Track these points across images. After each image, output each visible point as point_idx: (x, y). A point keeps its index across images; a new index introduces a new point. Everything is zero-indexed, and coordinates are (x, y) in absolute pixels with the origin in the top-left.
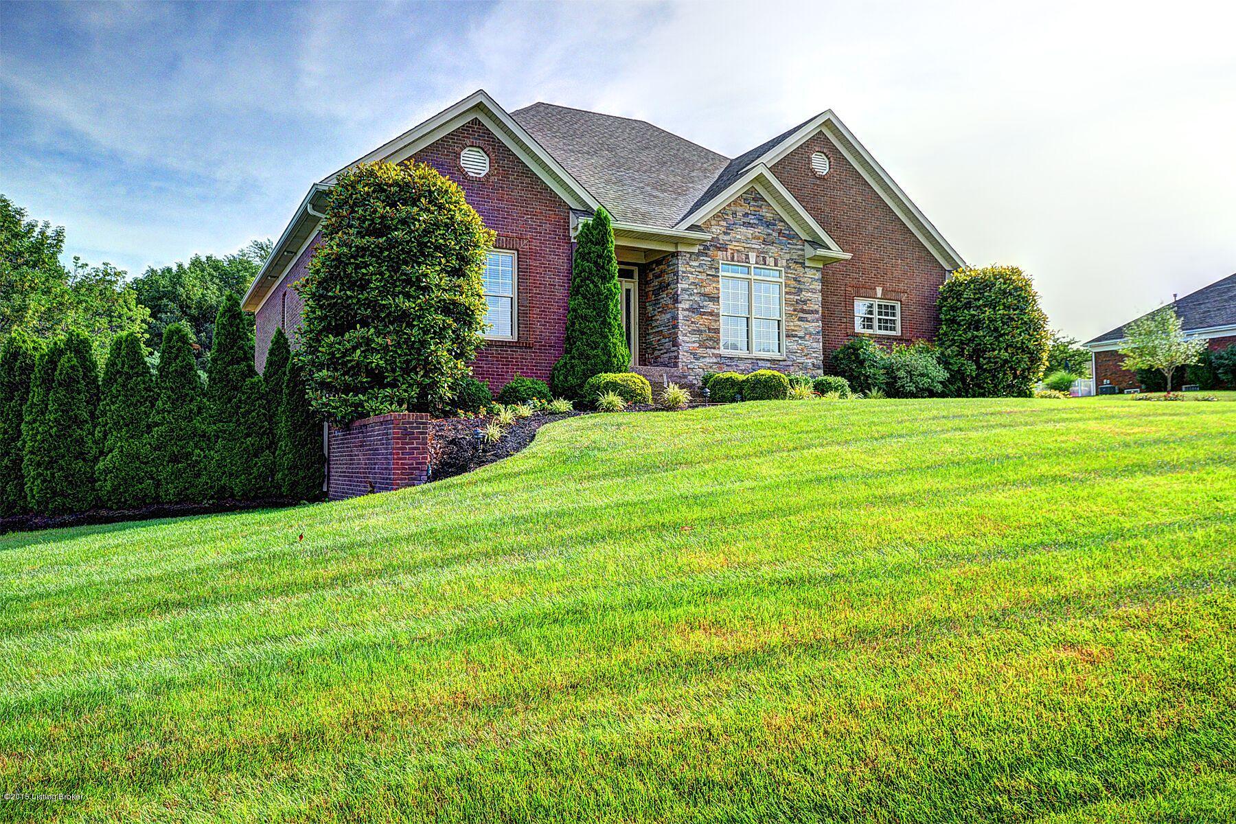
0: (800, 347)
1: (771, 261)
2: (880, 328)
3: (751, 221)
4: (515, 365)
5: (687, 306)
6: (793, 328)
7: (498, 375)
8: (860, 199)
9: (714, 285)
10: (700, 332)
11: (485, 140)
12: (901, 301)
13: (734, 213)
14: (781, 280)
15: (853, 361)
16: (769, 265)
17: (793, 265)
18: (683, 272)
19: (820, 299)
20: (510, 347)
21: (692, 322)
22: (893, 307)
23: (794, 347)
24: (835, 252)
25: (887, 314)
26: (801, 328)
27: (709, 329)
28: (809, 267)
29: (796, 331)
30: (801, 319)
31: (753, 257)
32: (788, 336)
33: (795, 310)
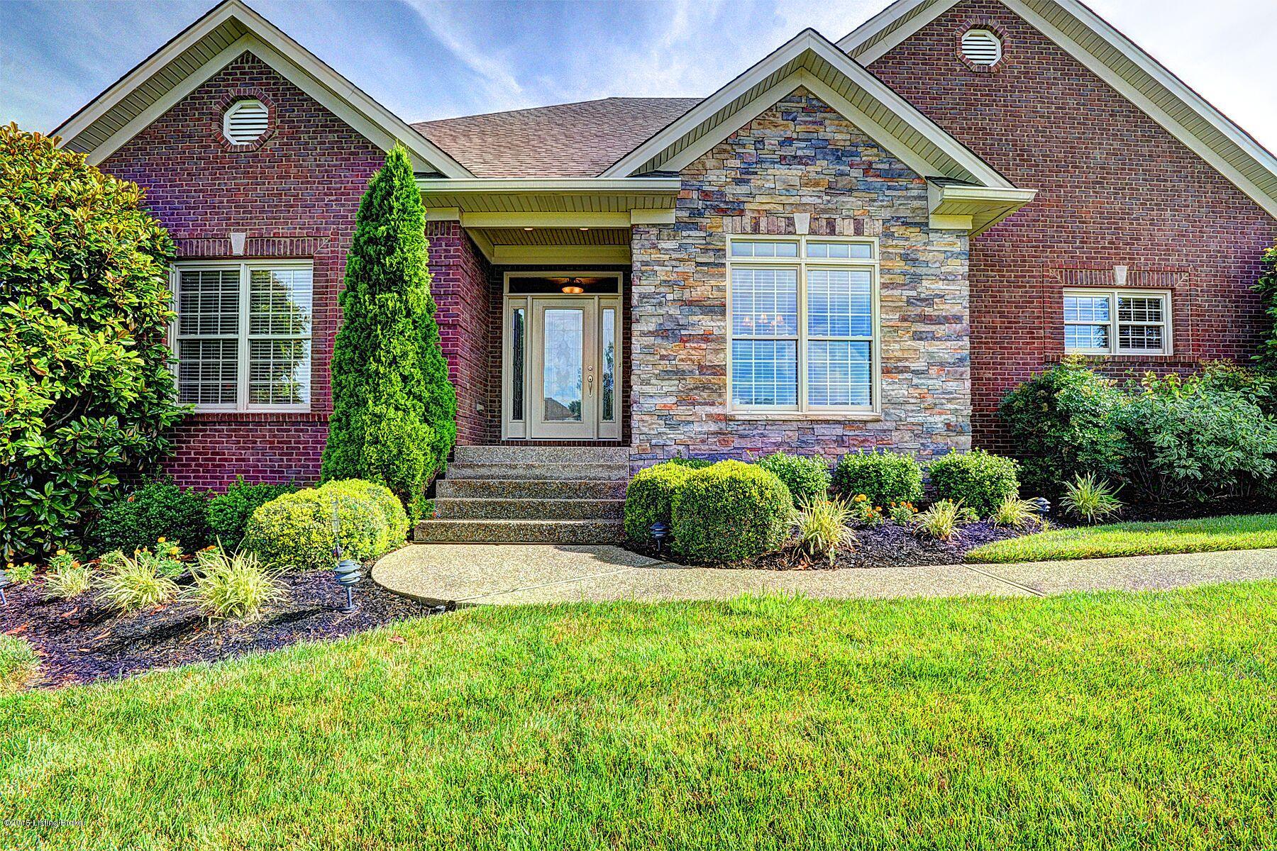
0: (915, 393)
1: (847, 227)
2: (1124, 343)
3: (800, 153)
4: (303, 454)
5: (652, 327)
6: (899, 354)
7: (272, 472)
8: (1072, 102)
9: (713, 283)
10: (679, 374)
11: (261, 84)
12: (1173, 290)
13: (760, 142)
14: (871, 261)
15: (1047, 415)
16: (841, 234)
17: (897, 230)
18: (646, 264)
19: (966, 293)
20: (293, 424)
21: (663, 357)
22: (1156, 303)
23: (901, 391)
24: (994, 187)
25: (1141, 316)
26: (919, 353)
27: (701, 367)
28: (937, 231)
29: (907, 359)
30: (918, 336)
31: (802, 222)
32: (886, 371)
33: (904, 319)
